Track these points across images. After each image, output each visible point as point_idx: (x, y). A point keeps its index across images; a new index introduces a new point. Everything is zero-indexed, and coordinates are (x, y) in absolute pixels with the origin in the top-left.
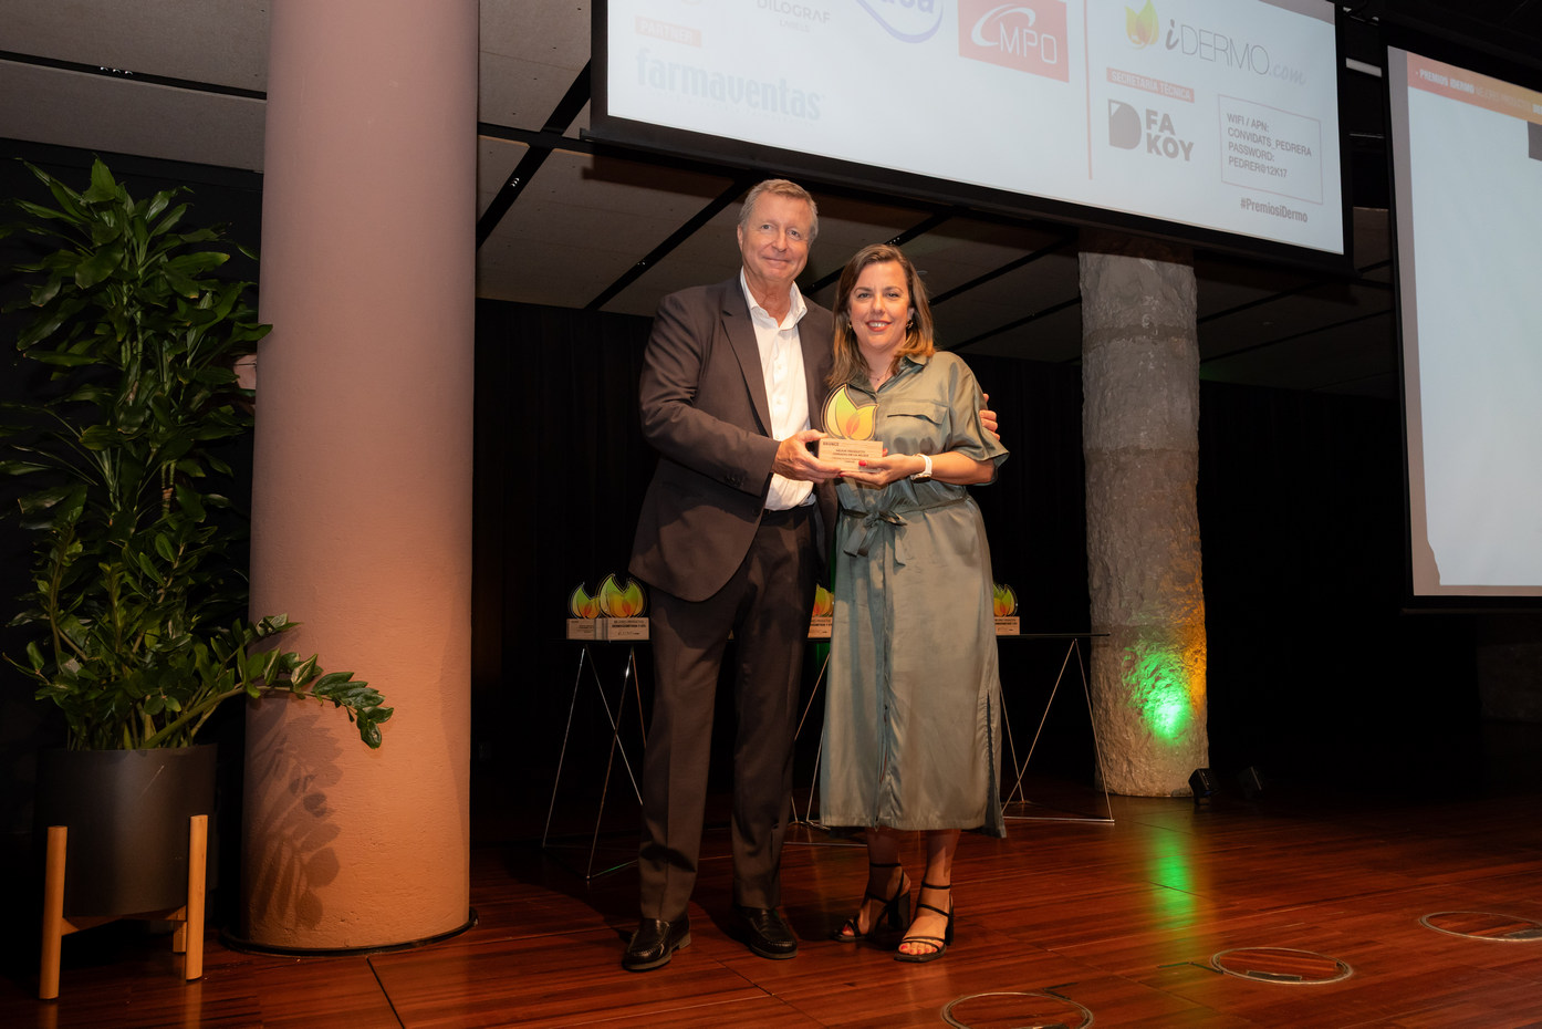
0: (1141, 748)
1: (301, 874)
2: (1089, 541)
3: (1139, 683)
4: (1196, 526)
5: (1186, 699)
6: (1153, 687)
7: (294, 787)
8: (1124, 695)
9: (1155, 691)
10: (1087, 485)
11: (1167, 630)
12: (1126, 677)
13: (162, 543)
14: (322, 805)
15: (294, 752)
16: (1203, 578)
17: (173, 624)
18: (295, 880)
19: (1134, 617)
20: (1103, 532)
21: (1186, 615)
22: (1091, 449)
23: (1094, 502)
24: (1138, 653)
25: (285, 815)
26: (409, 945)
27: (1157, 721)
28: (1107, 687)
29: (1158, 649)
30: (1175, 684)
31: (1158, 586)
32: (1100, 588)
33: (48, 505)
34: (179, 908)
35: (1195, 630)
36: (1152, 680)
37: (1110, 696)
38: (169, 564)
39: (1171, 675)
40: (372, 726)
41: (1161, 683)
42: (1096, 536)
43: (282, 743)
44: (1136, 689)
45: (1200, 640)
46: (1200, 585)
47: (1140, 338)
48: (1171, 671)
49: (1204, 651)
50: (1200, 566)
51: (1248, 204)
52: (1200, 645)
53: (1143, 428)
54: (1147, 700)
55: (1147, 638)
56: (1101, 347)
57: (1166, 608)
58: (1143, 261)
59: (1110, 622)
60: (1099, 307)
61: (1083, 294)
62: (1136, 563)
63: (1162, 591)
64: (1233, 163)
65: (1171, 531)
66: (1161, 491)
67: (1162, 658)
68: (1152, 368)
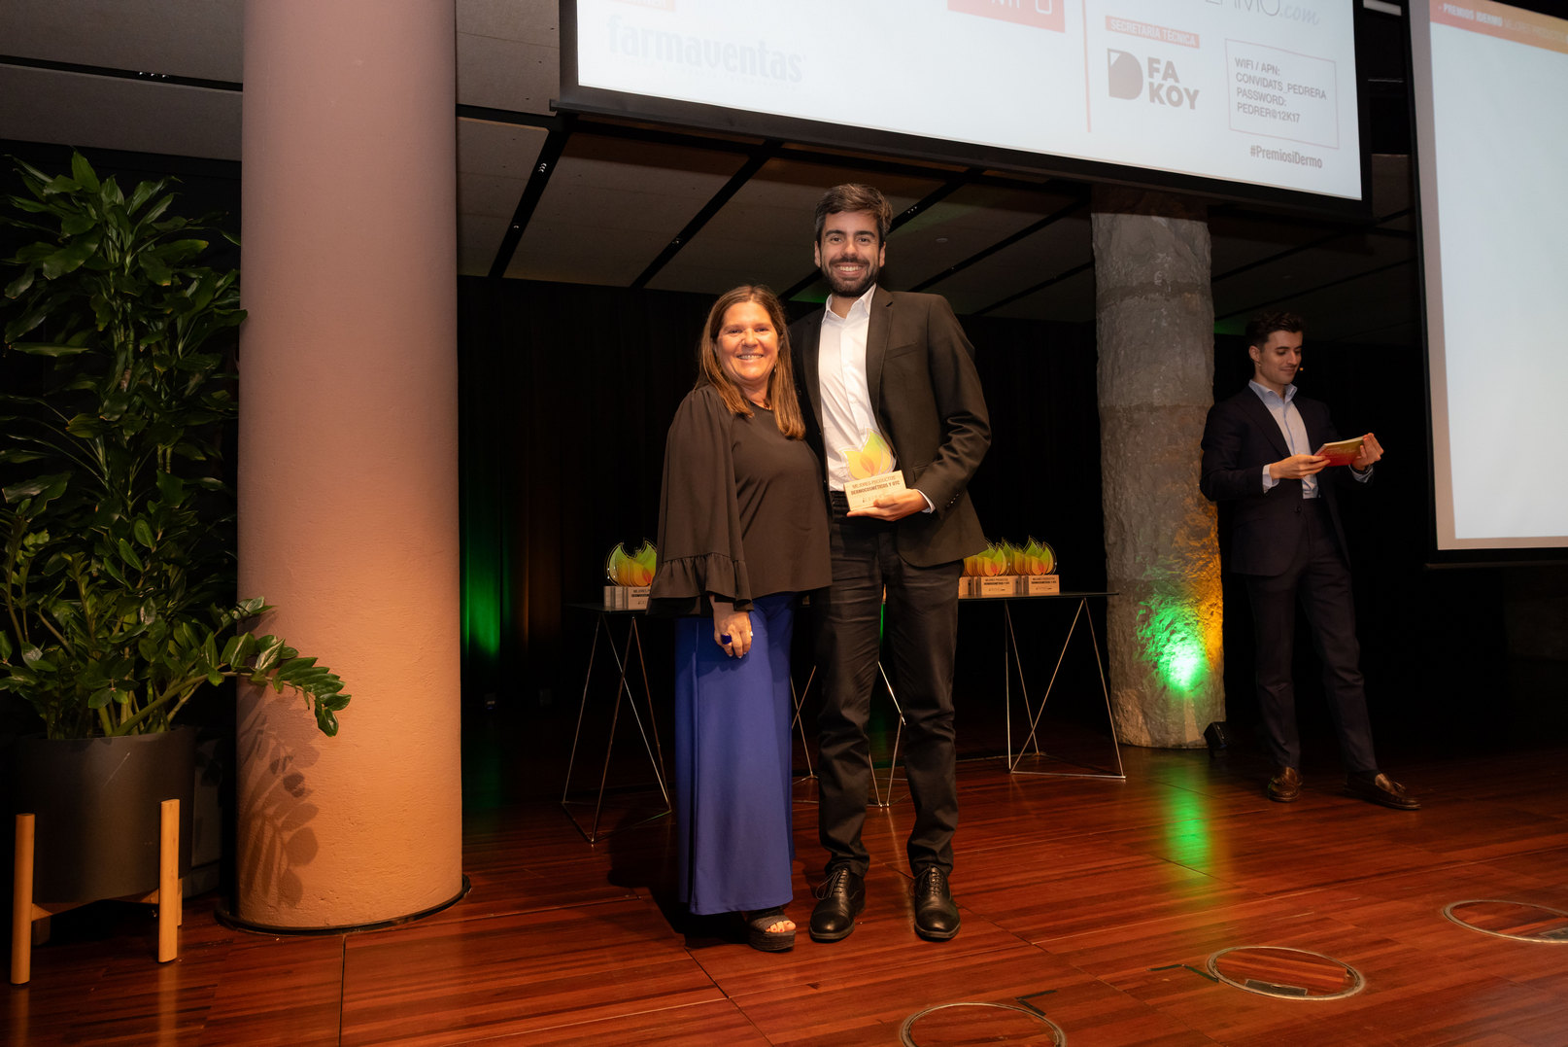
0: (1157, 700)
1: (282, 853)
2: (1104, 498)
3: (1154, 636)
5: (1202, 652)
6: (1168, 640)
7: (274, 767)
8: (1139, 648)
9: (1170, 644)
10: (1102, 442)
11: (1182, 584)
12: (1141, 631)
13: (142, 527)
14: (300, 786)
15: (275, 733)
17: (146, 610)
18: (277, 860)
19: (1149, 572)
20: (1117, 489)
21: (1198, 570)
22: (1105, 407)
23: (1108, 459)
24: (1153, 607)
25: (266, 794)
26: (389, 923)
27: (1172, 674)
28: (1122, 641)
29: (1173, 603)
30: (1191, 638)
31: (1172, 540)
32: (1115, 543)
33: (35, 493)
34: (152, 892)
35: (1211, 584)
36: (1168, 632)
37: (1125, 649)
38: (149, 549)
39: (1187, 629)
40: (329, 714)
41: (1173, 637)
42: (1111, 492)
43: (263, 723)
44: (1151, 642)
45: (1216, 594)
46: (1216, 539)
47: (1153, 296)
48: (1187, 624)
49: (1221, 604)
50: (1216, 520)
51: (1258, 152)
52: (1216, 599)
53: (1156, 385)
54: (1161, 654)
55: (1161, 592)
56: (1114, 307)
57: (1181, 563)
58: (1155, 218)
59: (1125, 577)
60: (1112, 266)
61: (1095, 254)
62: (1150, 518)
63: (1176, 545)
64: (1241, 109)
65: (1186, 486)
66: (1174, 447)
67: (1177, 612)
68: (1165, 325)
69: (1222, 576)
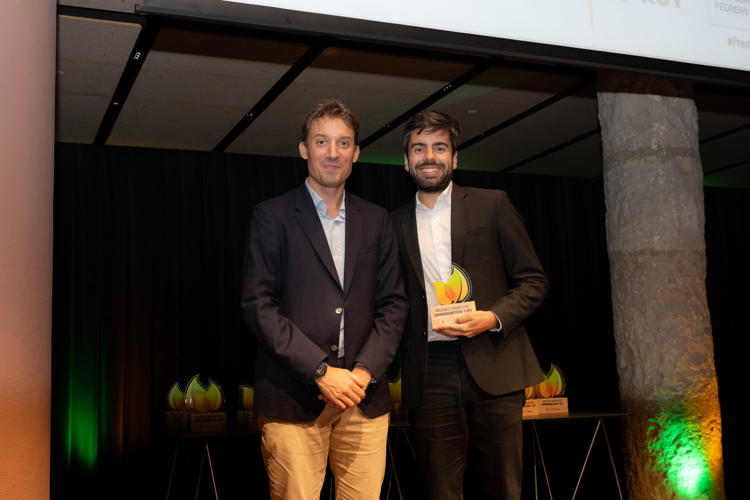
2: (616, 327)
3: (662, 449)
4: (707, 313)
5: (705, 463)
6: (675, 453)
8: (650, 459)
9: (677, 456)
10: (612, 281)
11: (685, 404)
12: (651, 445)
16: (715, 358)
19: (656, 393)
20: (626, 321)
21: (701, 391)
22: (614, 251)
23: (618, 295)
24: (661, 424)
27: (680, 482)
28: (635, 452)
29: (678, 420)
30: (695, 450)
31: (675, 368)
32: (626, 368)
35: (710, 403)
36: (674, 447)
37: (638, 461)
39: (691, 443)
41: (682, 450)
42: (621, 324)
44: (660, 454)
45: (715, 411)
46: (713, 364)
47: (650, 158)
48: (691, 439)
49: (719, 421)
50: (712, 348)
51: (734, 43)
52: (715, 416)
53: (657, 232)
54: (670, 465)
55: (667, 411)
56: (617, 168)
57: (684, 385)
58: (650, 96)
59: (636, 397)
60: (615, 134)
61: (601, 124)
62: (655, 347)
63: (679, 370)
64: (718, 8)
65: (685, 319)
66: (674, 285)
67: (682, 428)
68: (662, 182)
69: (719, 396)
